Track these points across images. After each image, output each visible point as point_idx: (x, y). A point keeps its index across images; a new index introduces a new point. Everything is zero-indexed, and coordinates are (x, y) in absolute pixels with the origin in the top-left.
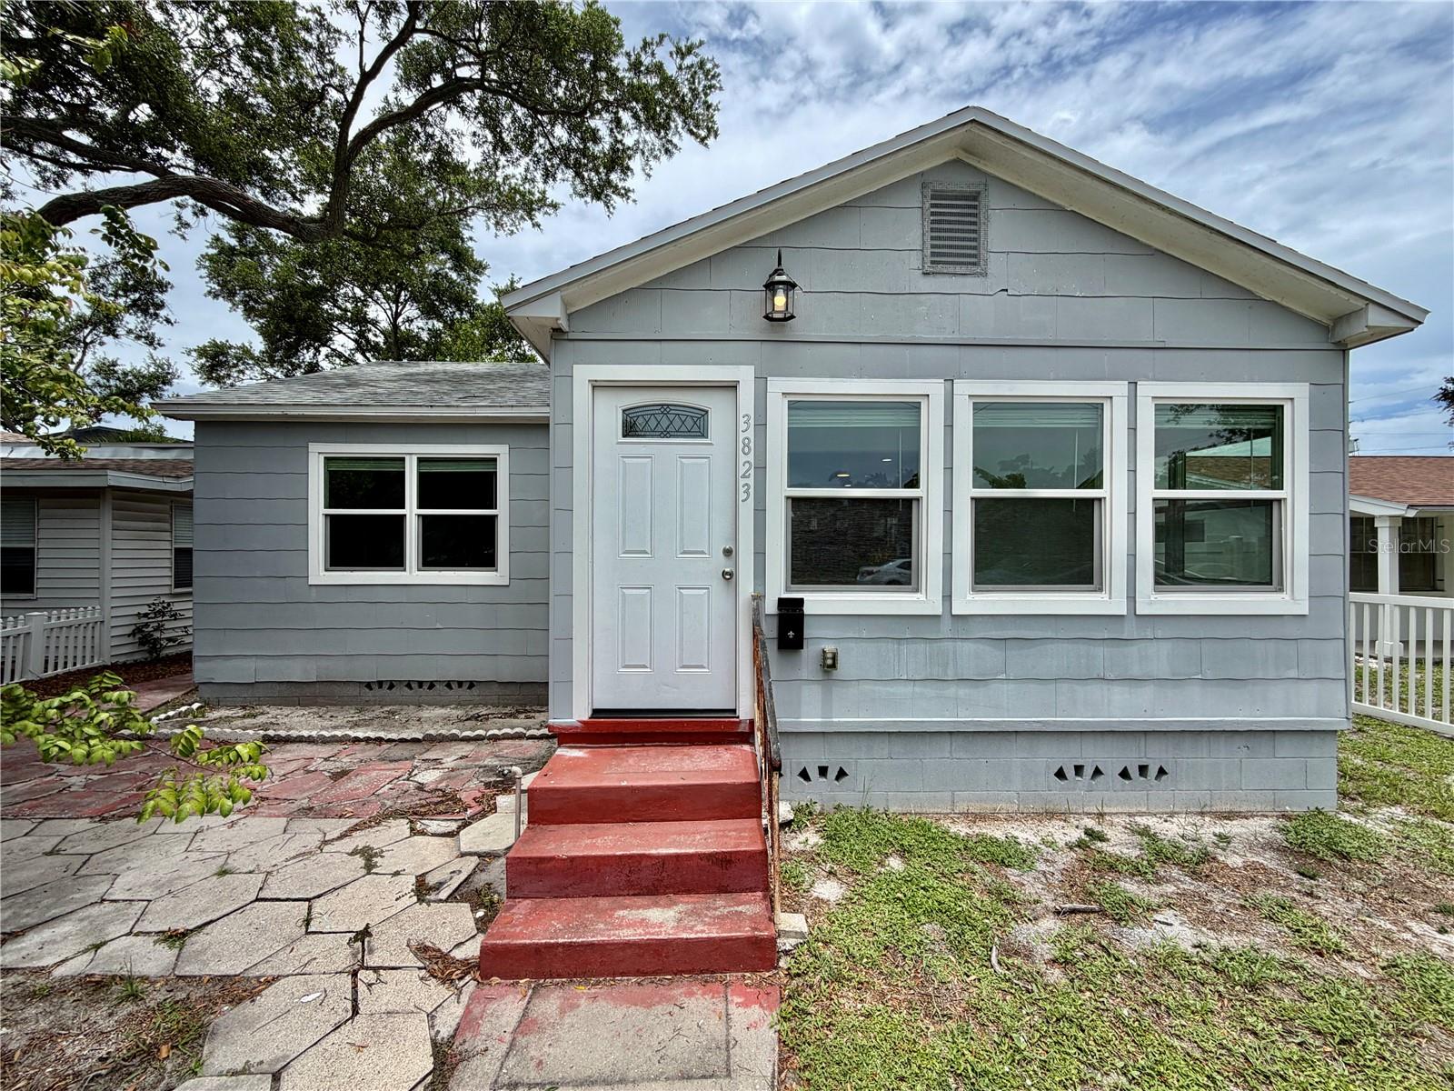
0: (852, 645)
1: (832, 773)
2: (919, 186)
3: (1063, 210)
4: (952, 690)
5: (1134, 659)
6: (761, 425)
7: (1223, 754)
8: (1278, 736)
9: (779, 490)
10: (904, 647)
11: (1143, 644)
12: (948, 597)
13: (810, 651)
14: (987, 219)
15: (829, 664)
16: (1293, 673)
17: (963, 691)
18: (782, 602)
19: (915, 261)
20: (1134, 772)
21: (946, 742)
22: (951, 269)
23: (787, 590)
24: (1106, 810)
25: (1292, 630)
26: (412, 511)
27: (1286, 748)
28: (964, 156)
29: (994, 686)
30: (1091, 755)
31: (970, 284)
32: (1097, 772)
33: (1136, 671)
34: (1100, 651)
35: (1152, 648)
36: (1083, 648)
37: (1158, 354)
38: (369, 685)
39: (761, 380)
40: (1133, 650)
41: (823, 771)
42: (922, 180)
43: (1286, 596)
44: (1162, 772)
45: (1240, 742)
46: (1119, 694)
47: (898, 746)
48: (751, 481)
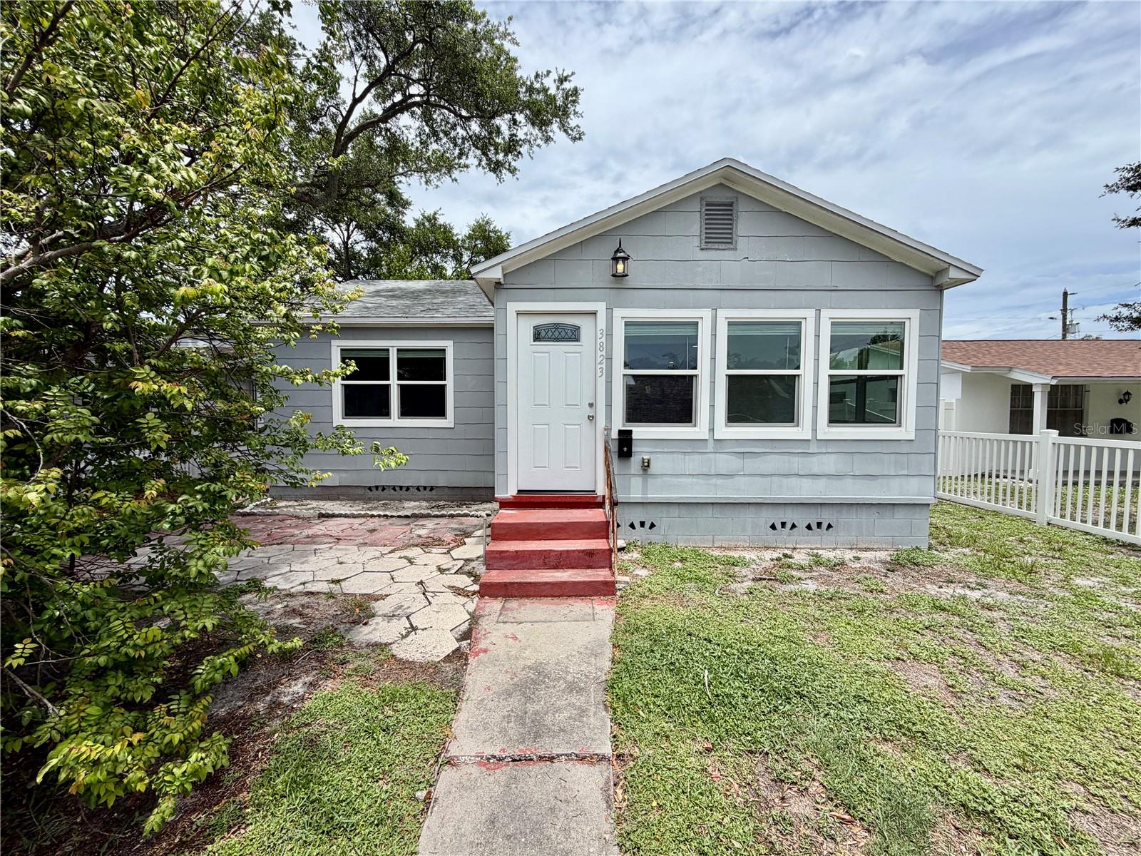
0: (659, 455)
1: (647, 525)
2: (699, 200)
3: (780, 211)
4: (714, 481)
5: (815, 465)
6: (610, 335)
7: (864, 517)
8: (896, 507)
9: (619, 371)
10: (687, 457)
11: (819, 457)
12: (712, 430)
13: (635, 460)
14: (737, 217)
15: (646, 466)
16: (905, 472)
17: (720, 481)
18: (621, 432)
19: (696, 242)
20: (814, 526)
21: (710, 509)
22: (716, 246)
23: (624, 425)
24: (798, 546)
25: (905, 449)
26: (394, 382)
27: (901, 514)
28: (724, 182)
29: (737, 478)
30: (790, 516)
31: (727, 254)
32: (794, 526)
33: (816, 471)
34: (795, 459)
35: (825, 457)
36: (786, 458)
37: (833, 293)
38: (370, 488)
39: (610, 310)
40: (815, 459)
41: (642, 524)
42: (701, 196)
43: (902, 429)
44: (830, 526)
45: (874, 509)
46: (806, 483)
47: (684, 510)
48: (604, 366)
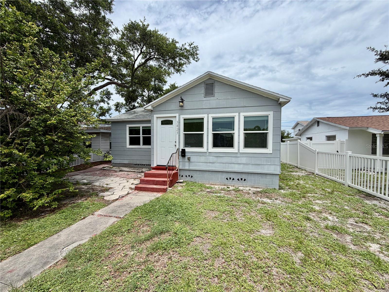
0: (193, 156)
1: (190, 176)
2: (204, 84)
3: (228, 84)
4: (209, 164)
5: (239, 160)
6: (179, 123)
7: (256, 177)
8: (267, 175)
9: (182, 132)
10: (201, 157)
11: (241, 158)
12: (208, 149)
13: (186, 157)
14: (215, 87)
15: (189, 159)
16: (269, 164)
17: (210, 164)
18: (182, 149)
19: (203, 95)
20: (240, 179)
21: (208, 173)
22: (208, 96)
23: (184, 148)
24: (235, 185)
25: (269, 156)
26: (141, 136)
27: (268, 177)
28: (210, 77)
29: (215, 164)
30: (232, 176)
31: (212, 98)
32: (233, 179)
33: (240, 162)
34: (233, 158)
35: (243, 158)
36: (230, 158)
37: (244, 108)
38: (135, 164)
39: (179, 116)
40: (239, 158)
41: (189, 176)
42: (204, 82)
43: (268, 150)
44: (245, 180)
45: (259, 175)
46: (236, 166)
47: (200, 173)
48: (178, 131)
